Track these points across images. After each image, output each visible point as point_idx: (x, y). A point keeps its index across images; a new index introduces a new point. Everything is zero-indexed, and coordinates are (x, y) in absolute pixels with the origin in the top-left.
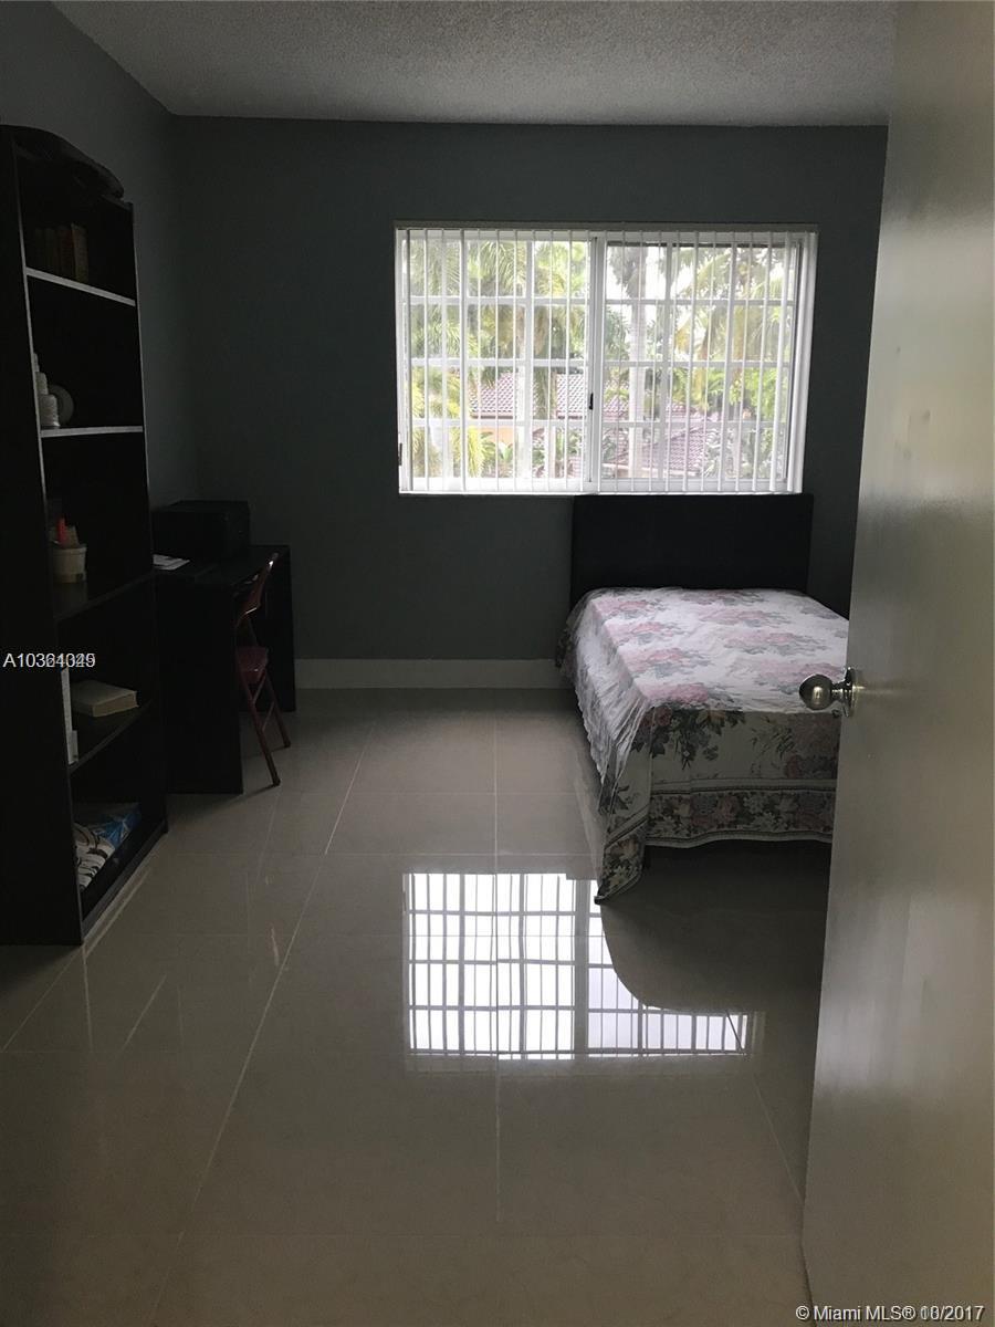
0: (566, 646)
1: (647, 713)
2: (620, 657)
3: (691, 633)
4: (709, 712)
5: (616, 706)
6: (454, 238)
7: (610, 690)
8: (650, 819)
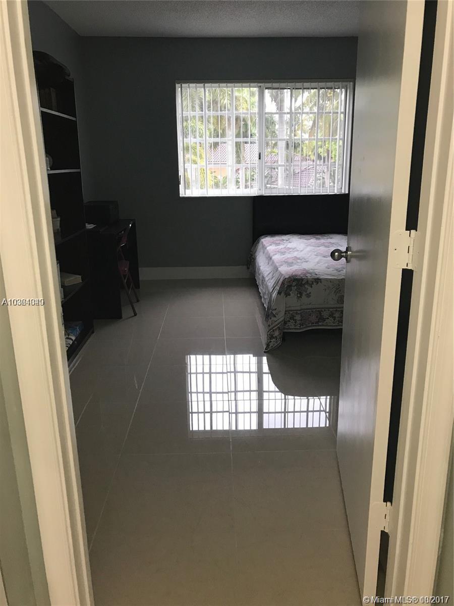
0: (251, 260)
1: (283, 280)
2: (273, 260)
3: (301, 251)
4: (307, 279)
5: (271, 279)
6: (201, 87)
7: (269, 274)
8: (285, 321)
